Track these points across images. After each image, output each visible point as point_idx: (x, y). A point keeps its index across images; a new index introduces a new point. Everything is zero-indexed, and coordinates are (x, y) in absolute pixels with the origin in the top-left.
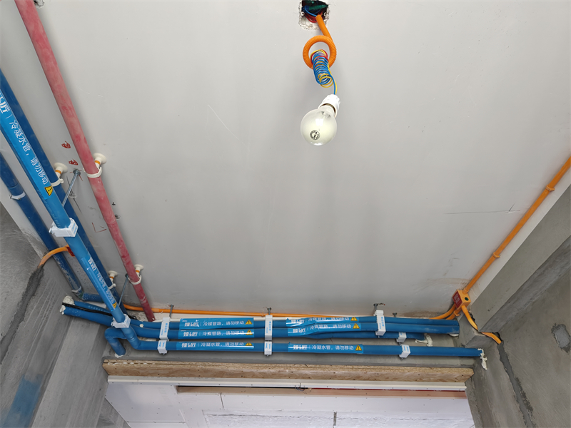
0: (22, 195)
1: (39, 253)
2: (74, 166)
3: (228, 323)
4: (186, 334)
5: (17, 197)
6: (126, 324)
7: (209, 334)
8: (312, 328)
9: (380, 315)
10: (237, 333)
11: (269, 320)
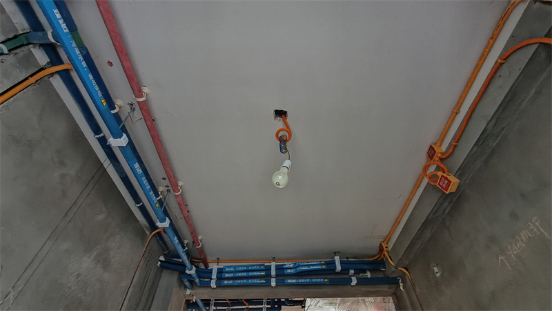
0: (141, 204)
1: (148, 233)
2: (167, 188)
3: (250, 268)
4: (227, 275)
5: (138, 205)
6: (193, 272)
7: (240, 274)
8: (298, 269)
9: (337, 258)
10: (255, 273)
11: (273, 265)
